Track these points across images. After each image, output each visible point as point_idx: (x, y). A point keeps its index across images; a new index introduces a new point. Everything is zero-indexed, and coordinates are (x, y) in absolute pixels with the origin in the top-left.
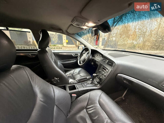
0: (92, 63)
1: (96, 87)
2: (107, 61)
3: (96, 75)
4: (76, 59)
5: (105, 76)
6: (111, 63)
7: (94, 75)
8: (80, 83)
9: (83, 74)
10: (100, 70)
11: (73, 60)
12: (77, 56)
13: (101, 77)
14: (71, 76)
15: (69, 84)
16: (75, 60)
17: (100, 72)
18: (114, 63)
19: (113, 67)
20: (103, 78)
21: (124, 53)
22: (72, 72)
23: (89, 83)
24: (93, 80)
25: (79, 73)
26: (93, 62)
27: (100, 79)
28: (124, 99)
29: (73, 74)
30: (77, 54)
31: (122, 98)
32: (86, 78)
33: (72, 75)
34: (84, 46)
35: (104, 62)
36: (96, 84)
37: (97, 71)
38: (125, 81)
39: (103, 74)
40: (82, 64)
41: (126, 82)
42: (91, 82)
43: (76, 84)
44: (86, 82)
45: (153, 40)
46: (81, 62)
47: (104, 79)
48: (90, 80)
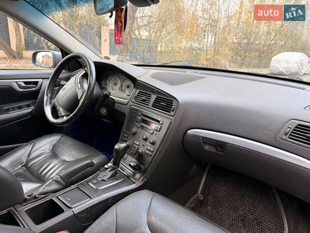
0: (104, 111)
1: (130, 184)
2: (154, 97)
3: (124, 145)
4: (34, 104)
5: (153, 143)
6: (165, 102)
7: (120, 146)
8: (73, 187)
9: (73, 152)
10: (134, 130)
11: (20, 108)
12: (38, 91)
13: (140, 151)
14: (21, 171)
15: (25, 200)
16: (28, 106)
17: (134, 134)
18: (174, 101)
19: (172, 113)
20: (149, 150)
21: (189, 72)
22: (22, 153)
23: (105, 178)
24: (116, 164)
25: (54, 154)
26: (106, 106)
27: (140, 157)
28: (201, 199)
29: (28, 162)
30: (36, 83)
31: (198, 199)
32: (91, 165)
33: (26, 166)
34: (62, 51)
35: (144, 100)
36: (128, 177)
37: (124, 132)
38: (207, 147)
39: (146, 140)
40: (65, 118)
41: (209, 149)
42: (112, 173)
43: (58, 194)
44: (93, 179)
45: (233, 43)
46: (61, 111)
47: (150, 153)
48: (106, 166)
